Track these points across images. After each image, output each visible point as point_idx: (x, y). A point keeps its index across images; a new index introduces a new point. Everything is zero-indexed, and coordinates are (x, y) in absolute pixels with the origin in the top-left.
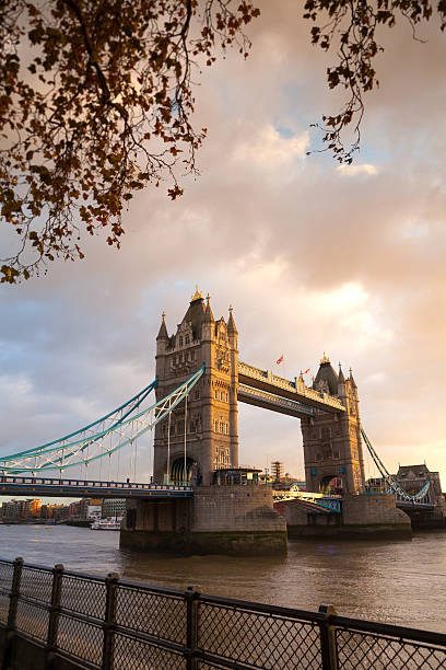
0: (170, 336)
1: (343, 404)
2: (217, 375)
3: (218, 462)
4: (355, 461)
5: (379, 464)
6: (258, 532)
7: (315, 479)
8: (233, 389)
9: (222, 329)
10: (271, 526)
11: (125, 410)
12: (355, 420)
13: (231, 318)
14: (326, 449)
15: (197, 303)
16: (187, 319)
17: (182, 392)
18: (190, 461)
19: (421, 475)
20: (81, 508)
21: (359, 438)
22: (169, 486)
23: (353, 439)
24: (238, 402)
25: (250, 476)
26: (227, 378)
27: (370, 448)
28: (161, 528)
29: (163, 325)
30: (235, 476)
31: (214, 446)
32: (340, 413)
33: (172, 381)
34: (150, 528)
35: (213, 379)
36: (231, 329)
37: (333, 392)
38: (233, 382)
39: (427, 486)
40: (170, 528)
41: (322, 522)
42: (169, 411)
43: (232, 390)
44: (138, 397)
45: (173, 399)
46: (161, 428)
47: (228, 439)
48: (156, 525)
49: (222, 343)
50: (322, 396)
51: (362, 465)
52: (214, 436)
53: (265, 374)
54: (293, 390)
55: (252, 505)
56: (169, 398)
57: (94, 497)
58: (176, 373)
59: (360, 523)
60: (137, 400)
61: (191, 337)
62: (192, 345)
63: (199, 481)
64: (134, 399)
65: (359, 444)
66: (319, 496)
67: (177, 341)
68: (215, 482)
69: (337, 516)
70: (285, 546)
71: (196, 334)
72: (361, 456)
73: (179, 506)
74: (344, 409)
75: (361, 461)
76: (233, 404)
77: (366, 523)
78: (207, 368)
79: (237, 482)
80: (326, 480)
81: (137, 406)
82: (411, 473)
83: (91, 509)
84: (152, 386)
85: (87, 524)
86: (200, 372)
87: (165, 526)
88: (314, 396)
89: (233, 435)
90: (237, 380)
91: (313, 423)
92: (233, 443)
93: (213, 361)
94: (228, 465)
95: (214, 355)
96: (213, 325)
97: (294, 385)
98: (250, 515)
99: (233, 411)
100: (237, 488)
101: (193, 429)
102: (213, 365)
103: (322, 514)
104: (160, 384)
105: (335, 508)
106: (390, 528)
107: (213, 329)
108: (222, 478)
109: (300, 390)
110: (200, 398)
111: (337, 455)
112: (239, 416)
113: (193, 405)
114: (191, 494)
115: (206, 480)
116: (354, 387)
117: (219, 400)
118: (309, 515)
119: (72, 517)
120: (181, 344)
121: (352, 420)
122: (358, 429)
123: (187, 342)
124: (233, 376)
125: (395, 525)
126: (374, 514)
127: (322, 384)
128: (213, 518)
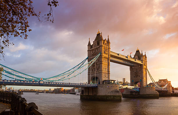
0: (91, 45)
1: (142, 62)
2: (104, 55)
3: (104, 78)
4: (145, 78)
5: (152, 79)
6: (114, 96)
7: (133, 83)
9: (106, 42)
10: (117, 94)
11: (80, 65)
12: (146, 67)
13: (108, 39)
14: (137, 75)
15: (99, 35)
16: (95, 40)
17: (94, 60)
18: (97, 78)
19: (165, 82)
20: (73, 90)
21: (146, 72)
22: (92, 84)
23: (144, 72)
24: (110, 62)
25: (113, 82)
26: (107, 56)
27: (149, 74)
28: (90, 94)
29: (89, 42)
30: (108, 82)
31: (103, 74)
33: (92, 57)
34: (87, 94)
35: (103, 56)
36: (108, 42)
37: (139, 59)
39: (167, 85)
40: (92, 95)
41: (134, 94)
42: (91, 65)
43: (108, 59)
44: (83, 62)
45: (92, 62)
46: (89, 69)
47: (107, 72)
48: (88, 94)
49: (106, 46)
50: (135, 60)
51: (146, 79)
52: (103, 72)
53: (118, 54)
54: (127, 59)
55: (113, 89)
56: (90, 62)
57: (76, 87)
58: (93, 55)
59: (144, 94)
61: (97, 45)
62: (97, 47)
63: (99, 83)
64: (82, 62)
65: (146, 73)
66: (133, 87)
67: (93, 46)
68: (103, 84)
69: (139, 92)
70: (121, 99)
71: (98, 44)
72: (146, 77)
73: (94, 89)
74: (142, 64)
75: (146, 78)
76: (109, 63)
77: (146, 94)
78: (101, 53)
79: (109, 83)
80: (136, 83)
81: (83, 64)
82: (162, 81)
83: (76, 90)
84: (87, 58)
85: (75, 94)
86: (99, 55)
87: (91, 94)
88: (133, 60)
89: (109, 71)
90: (110, 56)
91: (133, 68)
92: (109, 73)
93: (103, 51)
94: (107, 79)
95: (103, 50)
96: (103, 41)
97: (127, 57)
98: (112, 92)
99: (109, 65)
100: (109, 85)
101: (98, 70)
102: (103, 53)
103: (134, 92)
104: (89, 58)
105: (138, 90)
106: (153, 96)
107: (103, 42)
108: (105, 82)
109: (129, 59)
110: (99, 61)
111: (139, 76)
112: (110, 67)
113: (98, 63)
114: (97, 86)
115: (101, 83)
116: (146, 57)
117: (104, 62)
118: (131, 92)
119: (71, 92)
120: (94, 47)
121: (145, 67)
122: (146, 69)
123: (96, 46)
124: (109, 55)
126: (148, 92)
127: (136, 57)
128: (103, 92)
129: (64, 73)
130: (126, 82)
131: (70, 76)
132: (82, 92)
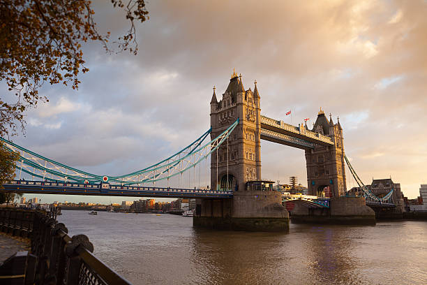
0: (219, 101)
1: (332, 140)
2: (247, 124)
3: (248, 177)
4: (340, 177)
5: (357, 178)
6: (272, 218)
7: (314, 187)
8: (258, 132)
9: (250, 96)
10: (279, 215)
11: (193, 147)
12: (341, 151)
13: (256, 89)
14: (322, 169)
15: (234, 80)
16: (228, 91)
17: (225, 136)
18: (231, 176)
19: (388, 186)
20: (177, 204)
21: (343, 162)
22: (220, 191)
23: (339, 163)
24: (261, 140)
25: (267, 185)
26: (253, 126)
27: (350, 168)
28: (215, 215)
29: (214, 95)
30: (257, 185)
31: (246, 168)
32: (330, 146)
33: (220, 129)
34: (209, 215)
35: (244, 127)
36: (256, 96)
37: (326, 133)
38: (258, 129)
39: (391, 193)
40: (220, 216)
41: (317, 213)
42: (218, 148)
43: (256, 133)
44: (200, 139)
45: (219, 140)
46: (214, 155)
47: (255, 163)
48: (212, 213)
49: (250, 104)
50: (317, 136)
51: (344, 179)
52: (245, 161)
53: (279, 123)
54: (298, 132)
55: (268, 202)
56: (217, 139)
57: (184, 198)
58: (222, 124)
59: (341, 214)
60: (200, 141)
61: (231, 102)
62: (231, 106)
63: (237, 189)
64: (198, 140)
65: (343, 165)
66: (315, 197)
67: (223, 104)
68: (246, 189)
69: (328, 210)
70: (288, 227)
71: (234, 100)
72: (344, 173)
73: (226, 202)
74: (332, 143)
75: (344, 176)
76: (257, 142)
77: (345, 215)
78: (241, 120)
79: (259, 189)
80: (321, 188)
81: (199, 144)
82: (381, 184)
83: (183, 205)
84: (208, 132)
85: (180, 213)
86: (236, 123)
87: (217, 214)
88: (312, 136)
89: (258, 161)
90: (260, 127)
91: (312, 152)
92: (258, 165)
93: (244, 116)
94: (254, 179)
95: (244, 112)
96: (244, 94)
97: (298, 129)
98: (266, 208)
99: (257, 146)
100: (258, 193)
101: (233, 158)
102: (244, 118)
103: (318, 208)
104: (213, 131)
105: (326, 204)
106: (361, 218)
107: (244, 96)
108: (251, 186)
109: (303, 132)
110: (236, 139)
111: (328, 172)
112: (261, 150)
113: (233, 143)
114: (231, 197)
115: (240, 188)
116: (340, 129)
117: (248, 140)
118: (309, 209)
119: (173, 209)
120: (225, 106)
121: (338, 150)
122: (342, 156)
123: (229, 104)
124: (257, 125)
125: (365, 216)
126: (350, 209)
127: (318, 127)
128: (244, 209)
129: (158, 164)
130: (297, 185)
131: (171, 172)
132: (198, 209)
